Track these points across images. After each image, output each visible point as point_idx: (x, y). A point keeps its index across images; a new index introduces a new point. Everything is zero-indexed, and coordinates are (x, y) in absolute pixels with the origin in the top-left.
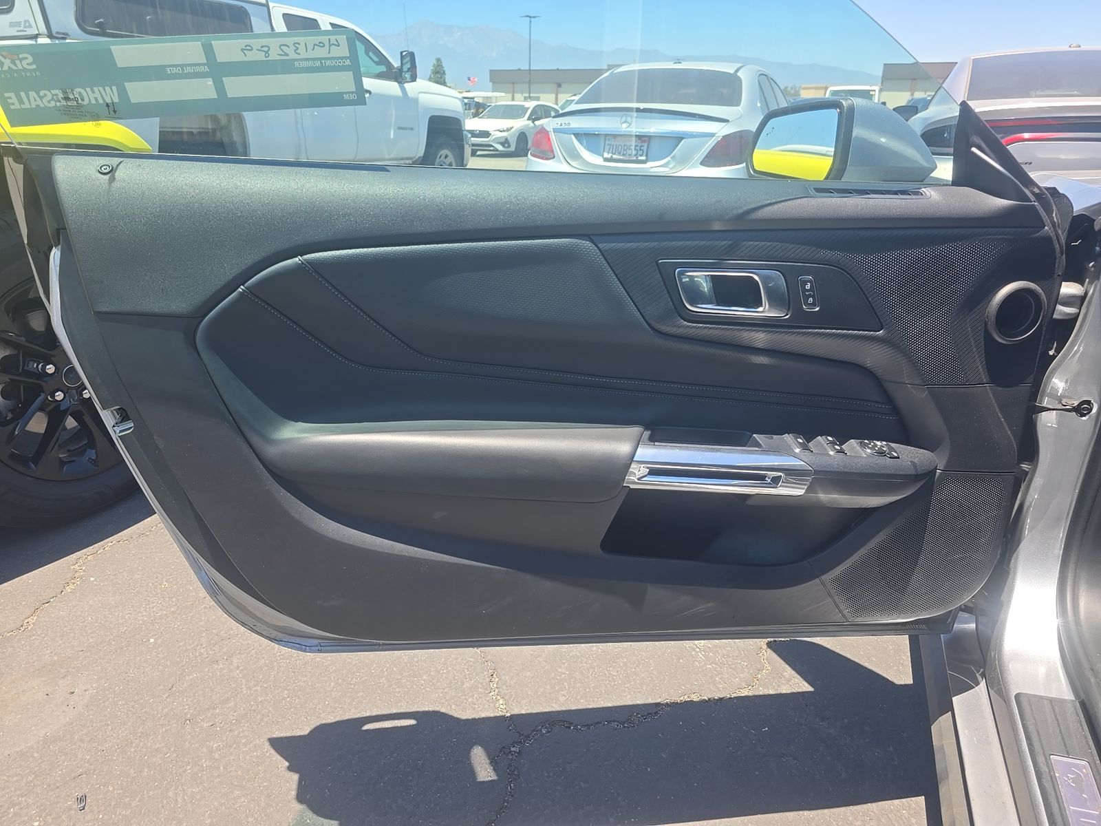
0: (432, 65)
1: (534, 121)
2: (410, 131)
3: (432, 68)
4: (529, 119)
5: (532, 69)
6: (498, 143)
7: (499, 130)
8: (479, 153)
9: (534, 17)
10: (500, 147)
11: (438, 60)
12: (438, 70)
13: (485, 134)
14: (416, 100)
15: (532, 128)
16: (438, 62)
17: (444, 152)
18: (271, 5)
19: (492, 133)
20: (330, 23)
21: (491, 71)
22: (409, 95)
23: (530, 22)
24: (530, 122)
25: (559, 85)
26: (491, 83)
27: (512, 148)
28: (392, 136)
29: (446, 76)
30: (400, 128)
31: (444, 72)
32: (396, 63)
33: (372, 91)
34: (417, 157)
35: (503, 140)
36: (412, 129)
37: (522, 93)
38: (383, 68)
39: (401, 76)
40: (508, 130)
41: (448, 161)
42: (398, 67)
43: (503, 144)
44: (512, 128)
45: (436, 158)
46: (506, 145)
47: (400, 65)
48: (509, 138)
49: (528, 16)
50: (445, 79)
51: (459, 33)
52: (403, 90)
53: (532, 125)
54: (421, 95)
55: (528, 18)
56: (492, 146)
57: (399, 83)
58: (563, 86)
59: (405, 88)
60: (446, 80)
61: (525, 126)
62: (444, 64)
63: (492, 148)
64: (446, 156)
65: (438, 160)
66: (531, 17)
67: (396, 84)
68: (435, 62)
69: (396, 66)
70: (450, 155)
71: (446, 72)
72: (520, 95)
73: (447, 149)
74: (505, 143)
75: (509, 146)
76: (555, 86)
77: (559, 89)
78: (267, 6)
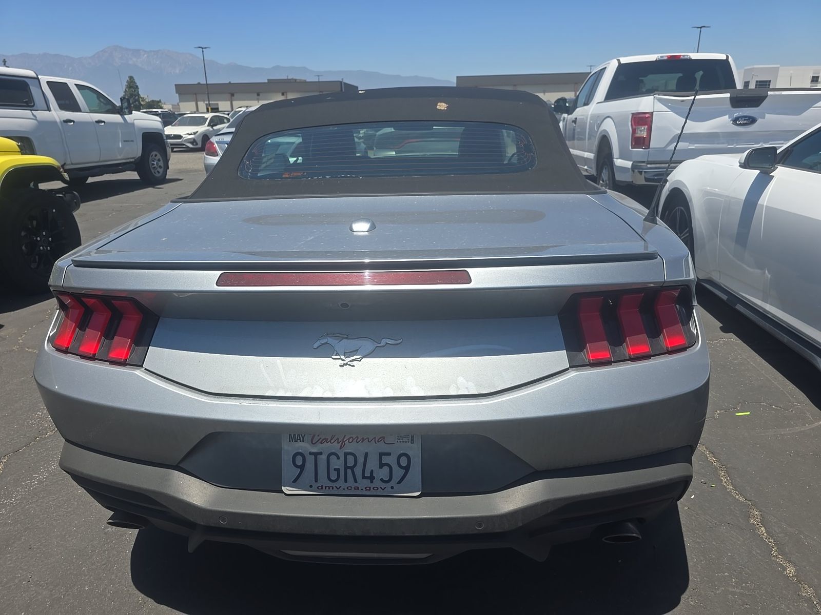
0: (126, 81)
1: (212, 127)
2: (132, 143)
3: (126, 84)
4: (208, 125)
5: (208, 83)
6: (188, 142)
7: (188, 134)
8: (175, 150)
9: (205, 48)
10: (190, 145)
11: (131, 78)
12: (131, 85)
13: (179, 137)
14: (133, 124)
15: (211, 131)
16: (130, 79)
17: (154, 153)
18: (40, 77)
19: (184, 136)
20: (75, 84)
21: (176, 85)
22: (128, 121)
23: (203, 51)
24: (210, 128)
25: (232, 95)
26: (177, 95)
27: (200, 146)
28: (120, 146)
29: (139, 90)
30: (124, 141)
31: (137, 86)
32: (118, 104)
33: (106, 121)
34: (137, 157)
35: (192, 140)
36: (132, 141)
37: (204, 101)
38: (109, 107)
39: (122, 111)
40: (195, 133)
41: (157, 158)
42: (119, 106)
43: (192, 143)
44: (197, 132)
45: (149, 156)
46: (195, 144)
47: (120, 105)
48: (196, 139)
49: (200, 47)
50: (138, 92)
51: (146, 56)
52: (124, 119)
53: (211, 129)
54: (135, 121)
55: (201, 49)
56: (184, 145)
57: (121, 115)
58: (235, 95)
59: (125, 118)
60: (140, 93)
61: (206, 130)
62: (136, 81)
63: (184, 146)
64: (156, 155)
65: (150, 158)
66: (202, 48)
67: (119, 116)
68: (128, 79)
69: (118, 105)
70: (158, 155)
71: (139, 87)
72: (202, 103)
73: (155, 151)
74: (193, 142)
75: (197, 144)
76: (230, 95)
77: (233, 97)
78: (38, 78)
